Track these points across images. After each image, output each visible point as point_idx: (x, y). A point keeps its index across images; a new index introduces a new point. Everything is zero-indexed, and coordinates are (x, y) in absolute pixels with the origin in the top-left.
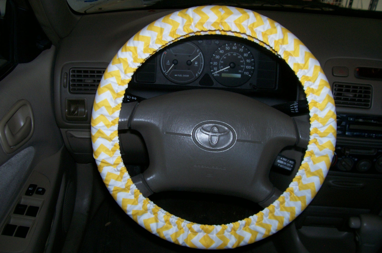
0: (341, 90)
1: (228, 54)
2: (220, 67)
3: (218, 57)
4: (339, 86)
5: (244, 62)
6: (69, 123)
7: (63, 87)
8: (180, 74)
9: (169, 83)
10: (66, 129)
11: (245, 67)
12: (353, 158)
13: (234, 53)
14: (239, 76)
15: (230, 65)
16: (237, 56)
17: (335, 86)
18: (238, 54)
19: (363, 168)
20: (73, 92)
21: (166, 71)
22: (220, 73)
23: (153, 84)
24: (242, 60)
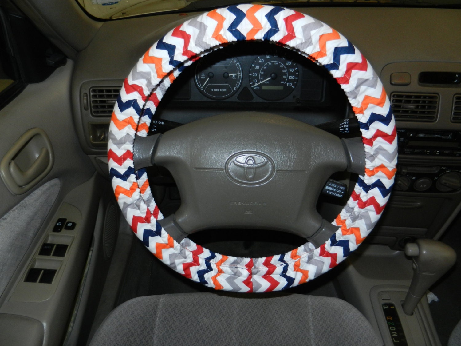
0: (400, 101)
1: (269, 63)
2: (260, 78)
3: (257, 67)
4: (399, 96)
5: (286, 71)
6: (95, 149)
7: (84, 110)
8: (216, 88)
9: (205, 99)
10: (95, 156)
11: (288, 77)
12: (411, 177)
13: (275, 62)
14: (281, 88)
15: (270, 76)
16: (279, 64)
17: (394, 96)
18: (280, 63)
19: (421, 186)
20: (96, 115)
21: (202, 86)
22: (260, 86)
23: (188, 100)
24: (285, 69)
